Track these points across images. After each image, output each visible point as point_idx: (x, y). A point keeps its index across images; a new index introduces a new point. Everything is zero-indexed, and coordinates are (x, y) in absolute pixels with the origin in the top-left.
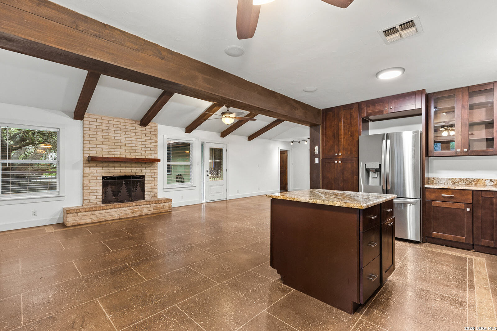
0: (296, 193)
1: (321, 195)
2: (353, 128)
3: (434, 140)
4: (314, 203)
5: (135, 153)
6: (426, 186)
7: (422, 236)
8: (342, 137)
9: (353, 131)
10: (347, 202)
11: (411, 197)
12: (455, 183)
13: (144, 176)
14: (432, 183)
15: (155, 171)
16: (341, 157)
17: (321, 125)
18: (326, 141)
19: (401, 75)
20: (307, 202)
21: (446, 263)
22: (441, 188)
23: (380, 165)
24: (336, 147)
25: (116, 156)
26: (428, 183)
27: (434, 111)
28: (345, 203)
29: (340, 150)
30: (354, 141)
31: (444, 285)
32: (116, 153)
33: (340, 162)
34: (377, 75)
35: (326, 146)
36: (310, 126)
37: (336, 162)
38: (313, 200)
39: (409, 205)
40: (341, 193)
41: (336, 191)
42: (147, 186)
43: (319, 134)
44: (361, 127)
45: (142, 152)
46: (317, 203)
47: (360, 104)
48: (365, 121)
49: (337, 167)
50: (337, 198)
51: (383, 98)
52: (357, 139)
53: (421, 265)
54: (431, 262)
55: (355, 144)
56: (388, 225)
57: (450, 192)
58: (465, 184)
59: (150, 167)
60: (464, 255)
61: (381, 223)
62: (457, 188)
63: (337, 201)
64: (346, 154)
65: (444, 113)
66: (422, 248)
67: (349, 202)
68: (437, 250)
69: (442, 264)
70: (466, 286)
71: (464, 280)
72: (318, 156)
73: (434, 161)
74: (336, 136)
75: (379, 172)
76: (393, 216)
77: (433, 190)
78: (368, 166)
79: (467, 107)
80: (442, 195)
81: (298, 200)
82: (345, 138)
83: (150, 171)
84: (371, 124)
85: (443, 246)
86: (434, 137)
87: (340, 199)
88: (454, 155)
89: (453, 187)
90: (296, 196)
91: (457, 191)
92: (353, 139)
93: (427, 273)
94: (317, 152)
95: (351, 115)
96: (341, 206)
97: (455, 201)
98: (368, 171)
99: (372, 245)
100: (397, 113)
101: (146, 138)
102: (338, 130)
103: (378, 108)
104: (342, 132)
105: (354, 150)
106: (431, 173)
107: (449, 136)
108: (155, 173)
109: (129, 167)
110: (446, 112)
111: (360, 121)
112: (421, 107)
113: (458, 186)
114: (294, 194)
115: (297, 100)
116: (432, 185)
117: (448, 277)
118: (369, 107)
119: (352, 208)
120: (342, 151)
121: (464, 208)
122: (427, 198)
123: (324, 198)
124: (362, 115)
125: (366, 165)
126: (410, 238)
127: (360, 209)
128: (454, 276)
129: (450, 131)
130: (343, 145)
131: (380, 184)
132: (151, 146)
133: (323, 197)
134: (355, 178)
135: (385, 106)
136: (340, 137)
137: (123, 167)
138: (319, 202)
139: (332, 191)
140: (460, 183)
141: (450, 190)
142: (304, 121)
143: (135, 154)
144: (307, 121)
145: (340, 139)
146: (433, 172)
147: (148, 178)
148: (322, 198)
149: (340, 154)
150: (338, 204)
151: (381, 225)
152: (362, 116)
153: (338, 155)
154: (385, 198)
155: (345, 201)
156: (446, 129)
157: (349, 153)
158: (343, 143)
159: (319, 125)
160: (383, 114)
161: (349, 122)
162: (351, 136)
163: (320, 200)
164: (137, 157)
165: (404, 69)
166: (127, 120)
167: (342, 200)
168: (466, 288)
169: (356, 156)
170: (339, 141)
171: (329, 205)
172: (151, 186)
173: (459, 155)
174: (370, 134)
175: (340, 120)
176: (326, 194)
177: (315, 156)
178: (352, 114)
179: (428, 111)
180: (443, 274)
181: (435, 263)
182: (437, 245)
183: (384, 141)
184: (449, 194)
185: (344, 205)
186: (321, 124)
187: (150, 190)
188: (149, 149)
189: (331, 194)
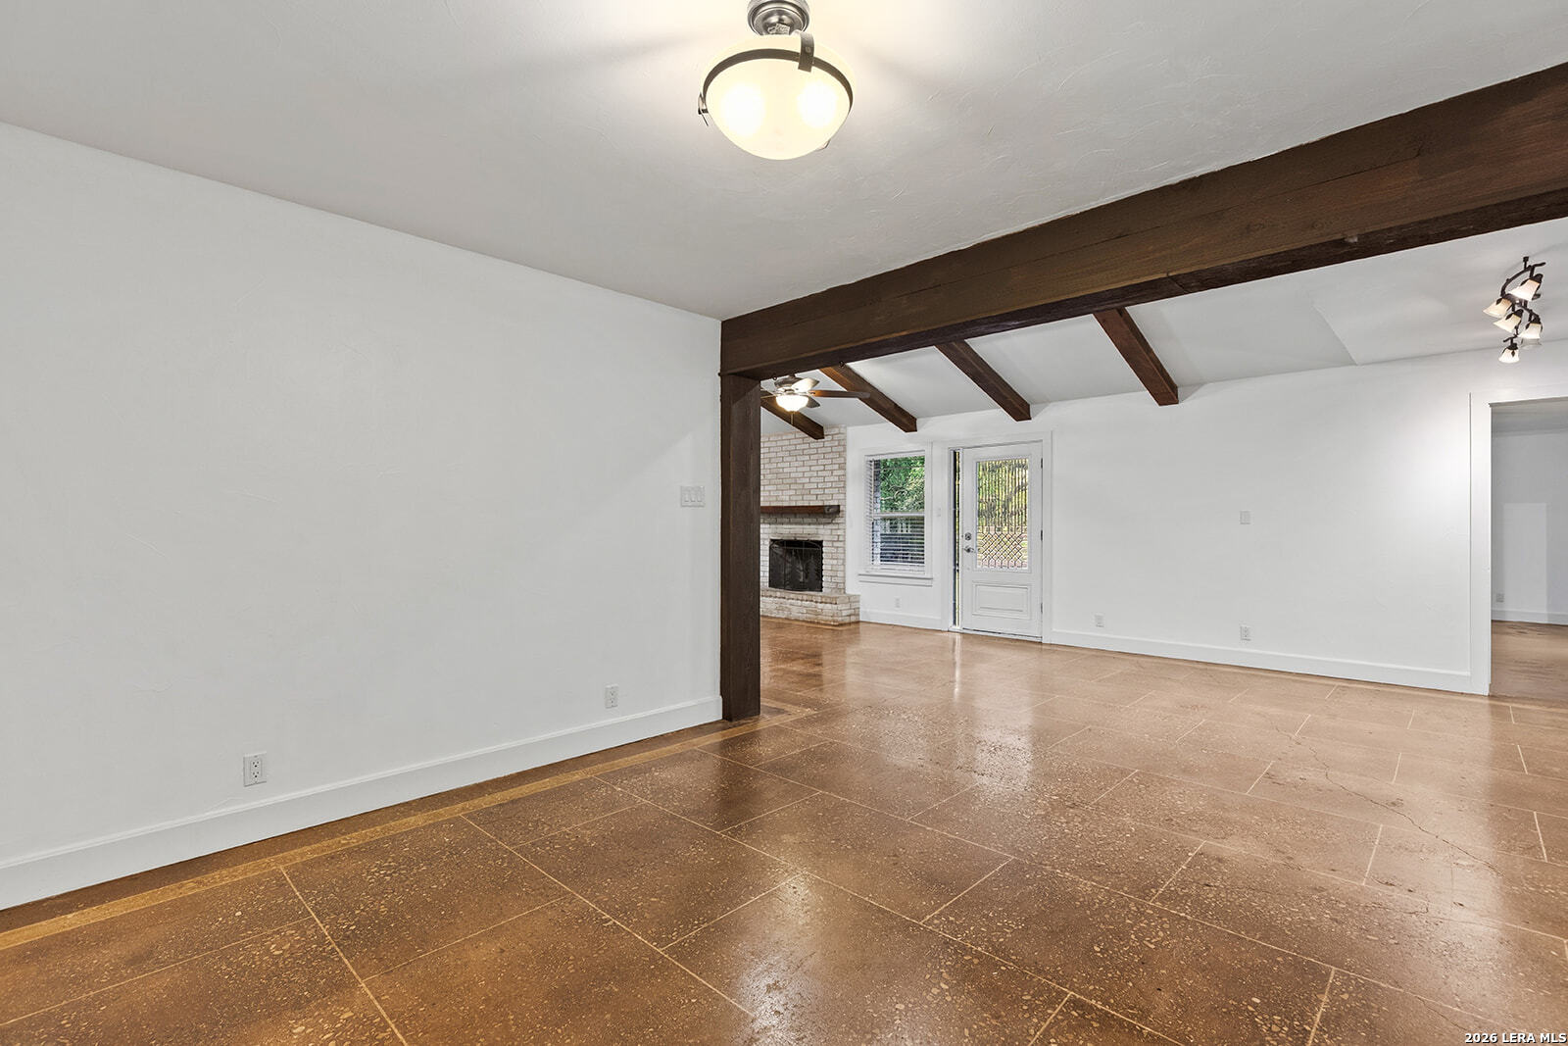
13: (820, 543)
15: (839, 532)
42: (826, 564)
45: (818, 492)
59: (830, 523)
83: (829, 532)
101: (825, 462)
108: (839, 537)
132: (832, 479)
147: (827, 548)
164: (810, 504)
172: (832, 565)
187: (830, 573)
188: (829, 485)
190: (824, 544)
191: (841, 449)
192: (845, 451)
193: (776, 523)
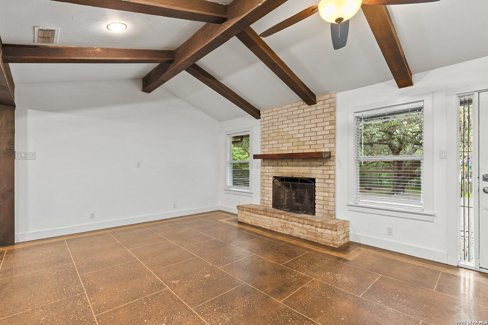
5: (303, 145)
13: (313, 180)
15: (330, 172)
25: (284, 152)
32: (283, 148)
42: (319, 196)
45: (311, 143)
59: (322, 165)
83: (321, 172)
101: (317, 121)
108: (330, 176)
109: (296, 166)
132: (323, 133)
137: (290, 166)
143: (304, 147)
147: (319, 184)
164: (305, 151)
166: (295, 102)
172: (324, 196)
187: (322, 202)
188: (321, 137)
190: (317, 181)
191: (331, 109)
192: (335, 111)
193: (278, 165)
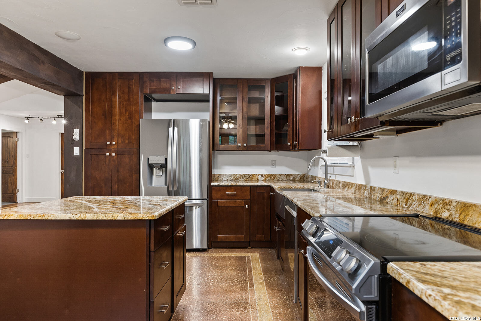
0: (44, 205)
1: (91, 205)
2: (132, 107)
3: (220, 132)
4: (81, 220)
6: (213, 184)
7: (208, 242)
8: (117, 118)
9: (133, 111)
10: (133, 212)
11: (197, 198)
12: (236, 179)
14: (217, 180)
16: (116, 147)
17: (84, 97)
18: (91, 122)
19: (191, 49)
20: (69, 219)
21: (230, 267)
22: (226, 186)
23: (166, 159)
24: (107, 131)
26: (214, 181)
27: (220, 100)
28: (131, 213)
29: (114, 137)
30: (134, 125)
31: (231, 291)
33: (113, 154)
34: (166, 40)
35: (92, 129)
36: (65, 96)
37: (108, 154)
38: (79, 215)
39: (194, 207)
40: (120, 199)
41: (111, 198)
43: (81, 110)
44: (143, 107)
46: (87, 219)
47: (141, 75)
48: (148, 99)
49: (109, 161)
50: (117, 208)
51: (169, 72)
52: (137, 124)
53: (209, 276)
54: (218, 270)
55: (134, 130)
56: (179, 236)
57: (233, 189)
58: (244, 180)
60: (243, 255)
61: (173, 234)
62: (239, 184)
63: (118, 213)
64: (122, 143)
65: (226, 103)
66: (208, 255)
67: (136, 212)
68: (222, 255)
69: (227, 269)
70: (247, 286)
71: (246, 281)
72: (79, 144)
73: (219, 155)
74: (108, 116)
75: (164, 169)
76: (184, 223)
77: (218, 187)
78: (151, 161)
79: (246, 100)
80: (227, 193)
81: (50, 218)
82: (120, 120)
84: (154, 104)
85: (226, 249)
86: (220, 129)
87: (122, 208)
88: (236, 149)
89: (235, 184)
90: (46, 212)
91: (238, 187)
92: (132, 122)
93: (215, 283)
94: (76, 137)
95: (129, 88)
96: (126, 219)
97: (236, 198)
98: (151, 167)
99: (164, 266)
100: (185, 95)
102: (112, 107)
103: (164, 85)
104: (117, 111)
105: (133, 138)
106: (216, 168)
107: (229, 128)
110: (227, 103)
111: (141, 100)
112: (209, 93)
113: (238, 182)
114: (41, 208)
115: (42, 47)
116: (218, 182)
117: (233, 281)
118: (153, 81)
119: (140, 221)
120: (116, 138)
121: (244, 205)
122: (213, 197)
123: (96, 210)
124: (144, 90)
125: (148, 159)
126: (195, 247)
127: (150, 220)
128: (238, 279)
129: (230, 123)
130: (118, 129)
131: (166, 185)
133: (94, 208)
134: (134, 177)
135: (172, 85)
136: (113, 118)
138: (89, 217)
139: (106, 198)
140: (240, 179)
141: (233, 187)
142: (56, 85)
144: (61, 85)
145: (114, 121)
146: (217, 168)
148: (93, 210)
149: (114, 143)
150: (120, 217)
151: (173, 237)
152: (144, 93)
153: (111, 143)
154: (176, 201)
155: (130, 211)
156: (226, 121)
157: (127, 141)
158: (118, 127)
159: (81, 96)
160: (169, 93)
161: (127, 97)
162: (130, 118)
163: (90, 213)
165: (194, 43)
167: (125, 210)
168: (247, 289)
169: (136, 146)
170: (112, 124)
171: (106, 219)
173: (240, 150)
174: (153, 118)
175: (113, 93)
176: (98, 203)
177: (73, 143)
178: (130, 86)
179: (215, 98)
180: (229, 279)
181: (221, 270)
182: (222, 249)
183: (171, 129)
184: (232, 191)
185: (130, 217)
186: (84, 94)
189: (106, 201)
